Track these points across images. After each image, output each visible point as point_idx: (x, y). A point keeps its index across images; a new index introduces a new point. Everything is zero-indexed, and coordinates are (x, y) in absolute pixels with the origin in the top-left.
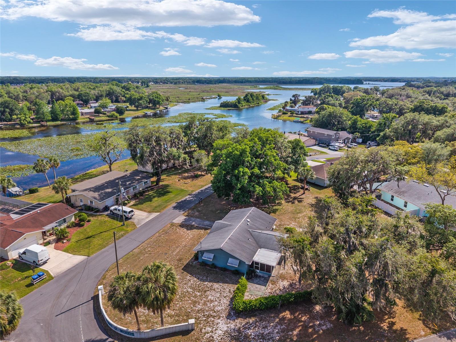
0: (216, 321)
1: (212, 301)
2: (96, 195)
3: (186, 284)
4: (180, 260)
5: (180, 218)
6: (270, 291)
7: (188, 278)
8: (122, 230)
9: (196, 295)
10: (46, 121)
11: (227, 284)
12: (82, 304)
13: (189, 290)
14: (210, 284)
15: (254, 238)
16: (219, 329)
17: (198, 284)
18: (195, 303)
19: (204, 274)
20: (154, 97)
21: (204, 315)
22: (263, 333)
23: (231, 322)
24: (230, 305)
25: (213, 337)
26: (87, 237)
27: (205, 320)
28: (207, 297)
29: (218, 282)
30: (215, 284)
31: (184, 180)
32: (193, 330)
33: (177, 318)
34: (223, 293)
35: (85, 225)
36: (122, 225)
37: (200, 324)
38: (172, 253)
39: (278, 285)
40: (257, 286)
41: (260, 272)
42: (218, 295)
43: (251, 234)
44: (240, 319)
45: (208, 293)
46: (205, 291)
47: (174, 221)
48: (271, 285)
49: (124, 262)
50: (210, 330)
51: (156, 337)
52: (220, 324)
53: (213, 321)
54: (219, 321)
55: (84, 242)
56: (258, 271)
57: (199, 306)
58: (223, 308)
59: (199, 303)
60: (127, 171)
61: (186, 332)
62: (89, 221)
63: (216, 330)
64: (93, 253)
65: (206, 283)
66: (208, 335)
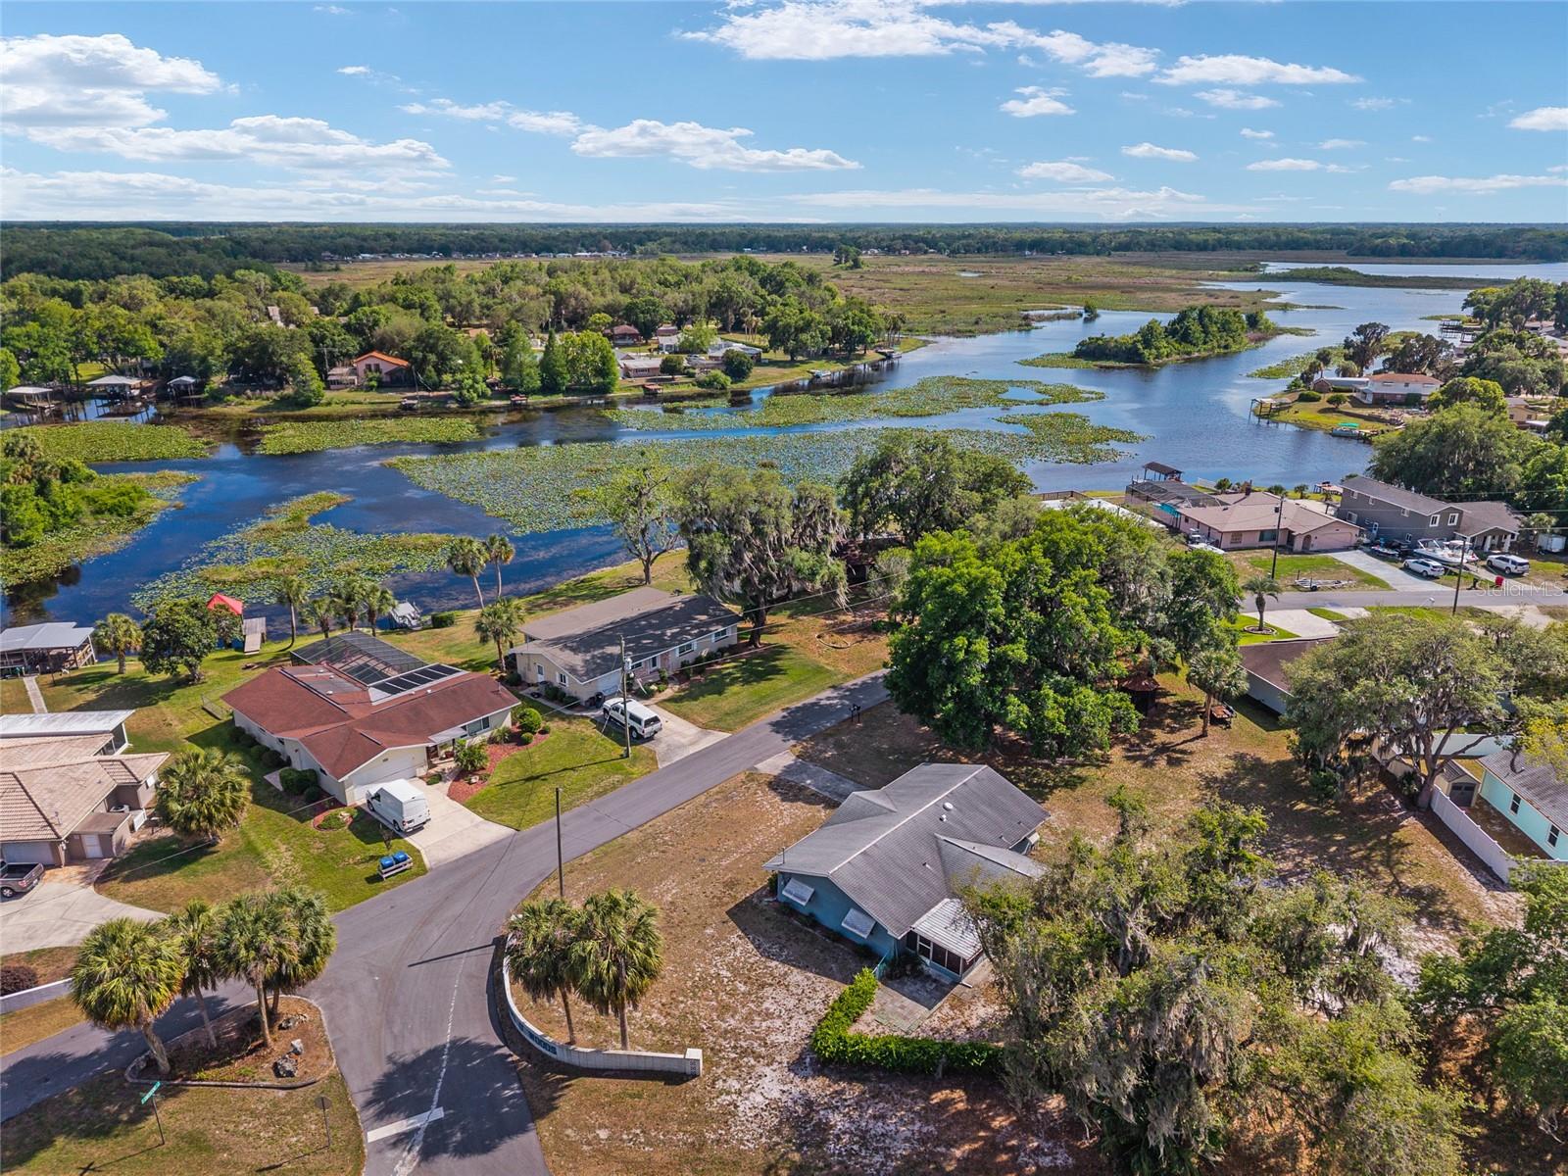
0: (760, 1069)
1: (768, 1015)
2: (578, 660)
3: (720, 954)
4: (731, 884)
5: (780, 759)
6: (936, 1024)
7: (734, 939)
8: (618, 770)
9: (735, 989)
10: (527, 393)
11: (826, 979)
13: (724, 973)
14: (783, 968)
15: (943, 863)
16: (758, 1090)
17: (751, 961)
18: (724, 1009)
19: (779, 937)
20: (850, 321)
21: (735, 1047)
22: (867, 1131)
23: (797, 1080)
24: (809, 1037)
25: (736, 1107)
26: (528, 775)
27: (733, 1060)
28: (760, 1000)
29: (806, 968)
30: (795, 971)
32: (695, 1076)
33: (667, 1038)
34: (806, 1000)
35: (534, 741)
36: (622, 757)
37: (718, 1065)
38: (720, 860)
39: (967, 1013)
40: (908, 1002)
41: (932, 966)
42: (791, 1002)
43: (939, 850)
44: (821, 1079)
45: (768, 991)
46: (762, 986)
47: (758, 766)
48: (946, 1009)
49: (594, 861)
50: (738, 1086)
51: (604, 1070)
52: (767, 1080)
53: (752, 1067)
54: (767, 1070)
55: (517, 788)
56: (928, 961)
57: (732, 1022)
58: (791, 1040)
59: (736, 1012)
60: (679, 592)
61: (676, 1077)
62: (544, 732)
63: (751, 1090)
64: (530, 822)
65: (774, 964)
66: (726, 1099)
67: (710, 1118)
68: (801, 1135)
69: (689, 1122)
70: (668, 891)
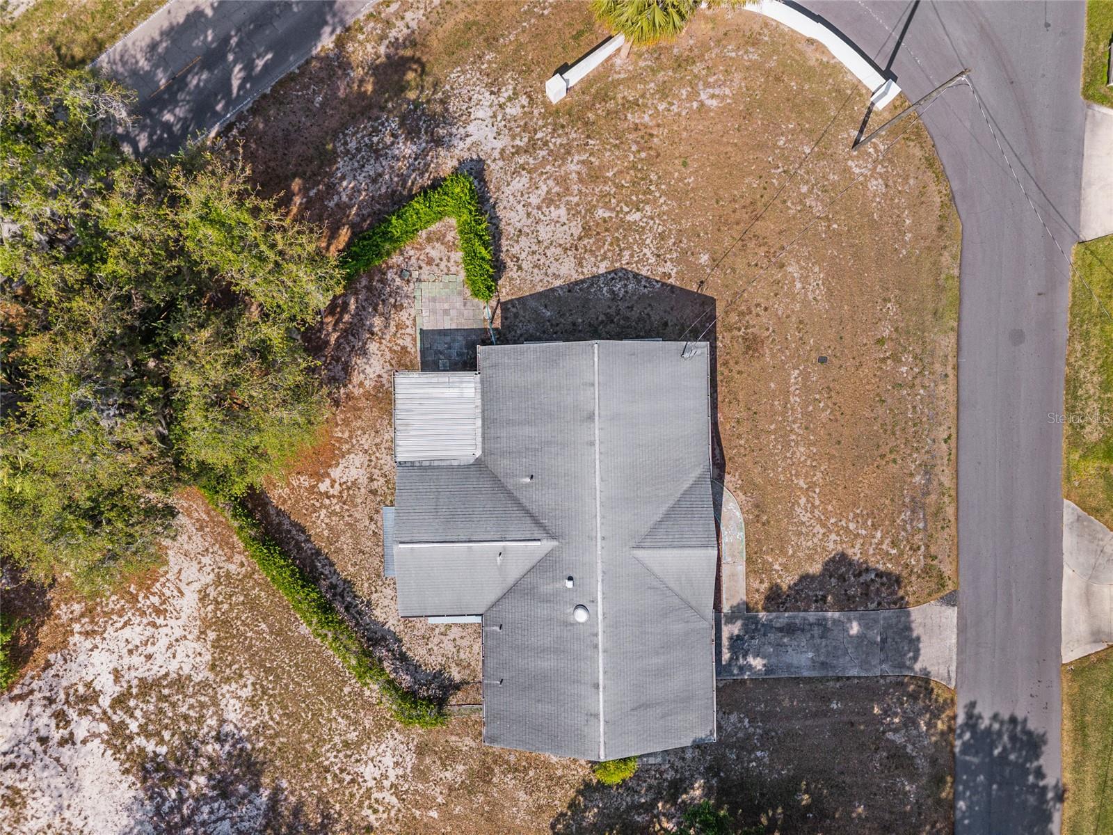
1: (549, 201)
3: (662, 236)
4: (751, 345)
6: (404, 315)
7: (669, 267)
9: (607, 206)
11: (539, 289)
12: (898, 44)
13: (636, 216)
14: (588, 270)
15: (521, 507)
16: (489, 121)
17: (627, 254)
18: (594, 175)
19: (631, 308)
21: (546, 144)
23: (466, 155)
24: (494, 207)
25: (492, 93)
27: (535, 131)
28: (573, 211)
29: (571, 287)
30: (575, 277)
33: (611, 105)
34: (535, 248)
37: (543, 116)
38: (805, 377)
39: (388, 355)
40: (447, 325)
42: (544, 233)
43: (536, 522)
45: (577, 231)
46: (586, 229)
48: (408, 342)
50: (508, 110)
52: (491, 136)
53: (513, 138)
54: (499, 145)
57: (573, 167)
58: (508, 190)
59: (581, 180)
63: (495, 116)
65: (603, 268)
66: (507, 92)
67: (504, 67)
68: (423, 114)
69: (516, 51)
70: (805, 280)
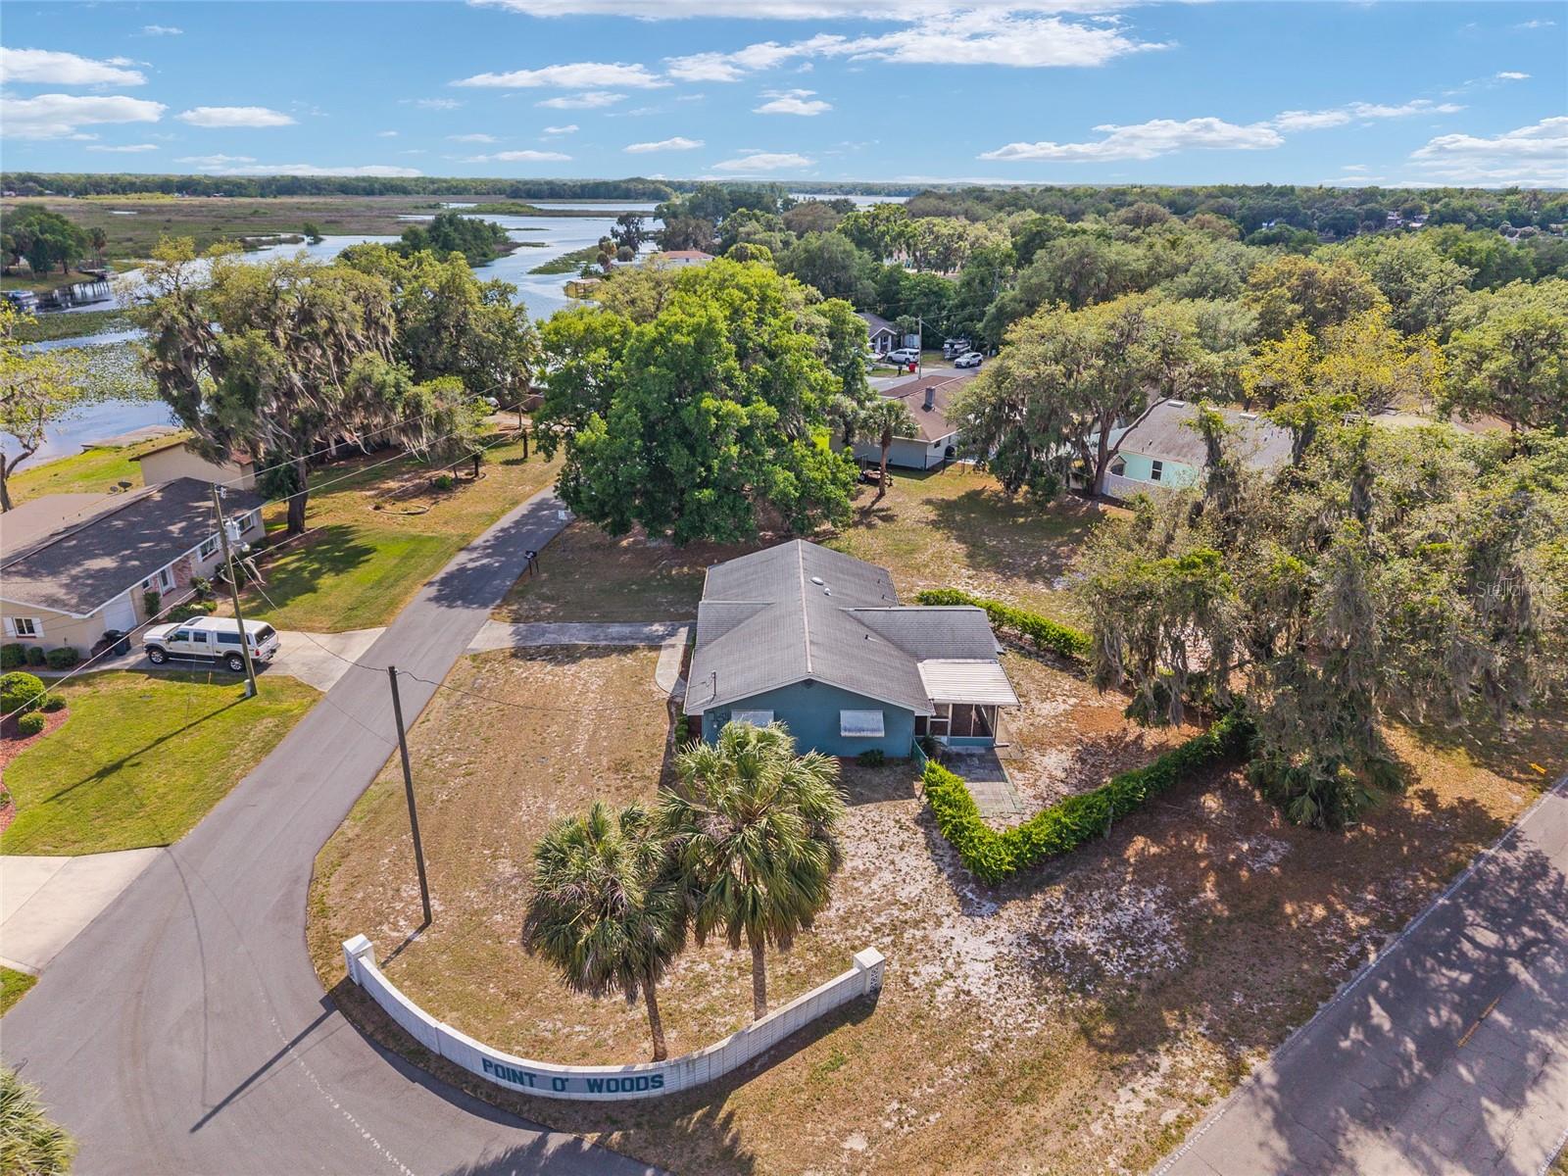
0: (938, 935)
1: (866, 874)
4: (621, 767)
5: (490, 632)
6: (1030, 792)
8: (260, 714)
11: (871, 806)
12: (294, 1043)
15: (876, 631)
16: (966, 959)
21: (876, 930)
22: (1118, 928)
23: (991, 922)
24: (940, 871)
25: (968, 993)
26: (91, 768)
27: (894, 944)
31: (400, 505)
32: (876, 991)
34: (882, 837)
35: (46, 726)
36: (243, 697)
38: (567, 750)
39: (1039, 768)
40: (978, 786)
41: (952, 743)
42: (870, 848)
43: (860, 621)
44: (1009, 904)
47: (472, 645)
48: (1019, 775)
49: (369, 826)
50: (940, 970)
51: (751, 1062)
52: (959, 941)
53: (925, 939)
54: (945, 932)
55: (93, 793)
56: (944, 739)
58: (925, 885)
60: (125, 485)
61: (858, 1007)
62: (55, 706)
63: (959, 964)
64: (179, 828)
66: (945, 993)
67: (956, 1028)
68: (1068, 976)
69: (939, 1048)
